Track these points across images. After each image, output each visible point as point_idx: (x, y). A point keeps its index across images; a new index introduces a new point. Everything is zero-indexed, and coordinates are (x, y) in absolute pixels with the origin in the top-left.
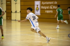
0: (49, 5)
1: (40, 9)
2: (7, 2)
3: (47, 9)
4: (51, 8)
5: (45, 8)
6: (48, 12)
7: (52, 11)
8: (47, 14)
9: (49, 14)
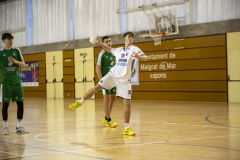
0: (158, 61)
1: (137, 70)
2: (64, 59)
3: (153, 71)
4: (162, 67)
5: (149, 68)
6: (155, 76)
7: (164, 75)
8: (154, 81)
9: (158, 81)
